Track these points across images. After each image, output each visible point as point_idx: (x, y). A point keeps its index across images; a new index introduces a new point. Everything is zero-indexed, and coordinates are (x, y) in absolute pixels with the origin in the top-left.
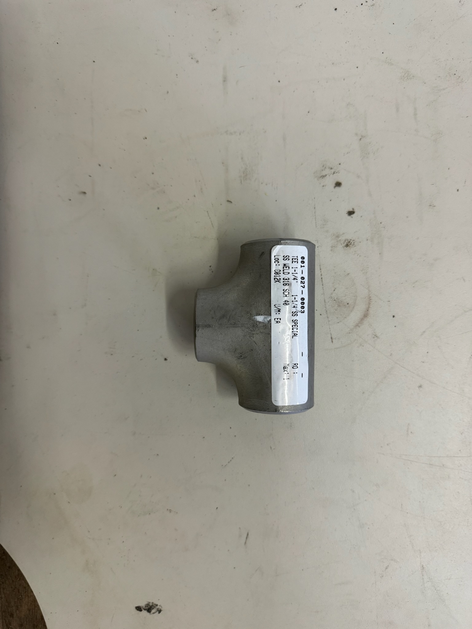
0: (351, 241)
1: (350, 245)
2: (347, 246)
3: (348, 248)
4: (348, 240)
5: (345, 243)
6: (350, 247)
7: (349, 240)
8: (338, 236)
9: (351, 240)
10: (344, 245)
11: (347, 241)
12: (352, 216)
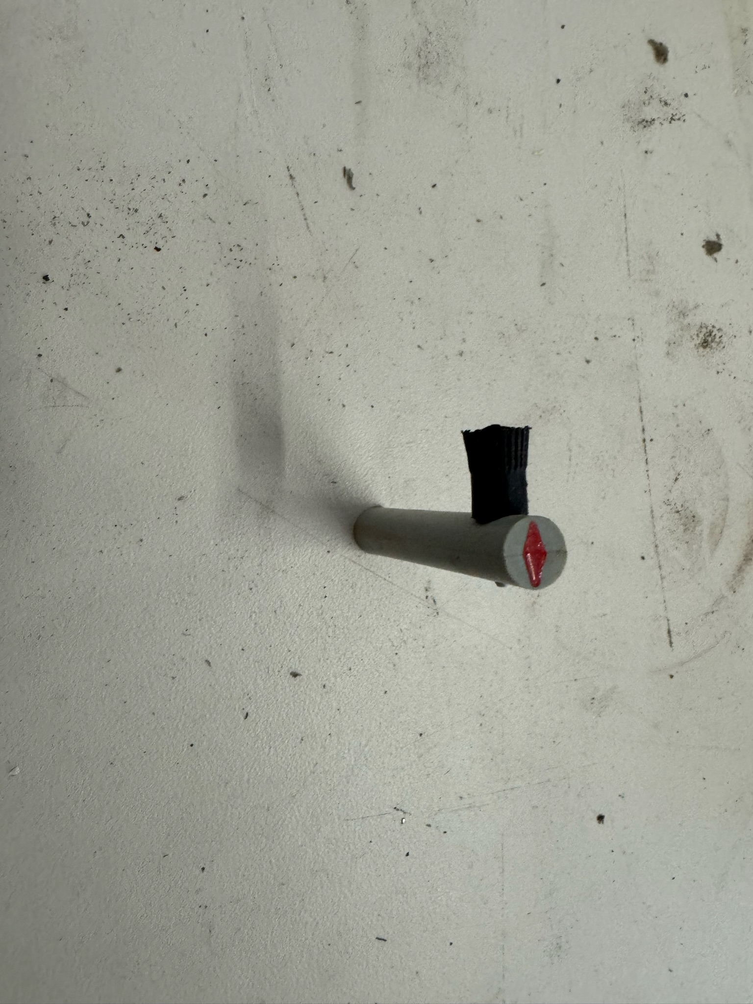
0: (715, 332)
1: (712, 341)
2: (705, 344)
3: (708, 349)
4: (707, 328)
5: (701, 335)
6: (711, 348)
7: (710, 328)
8: (683, 314)
9: (713, 327)
10: (699, 342)
11: (704, 330)
12: (716, 255)
